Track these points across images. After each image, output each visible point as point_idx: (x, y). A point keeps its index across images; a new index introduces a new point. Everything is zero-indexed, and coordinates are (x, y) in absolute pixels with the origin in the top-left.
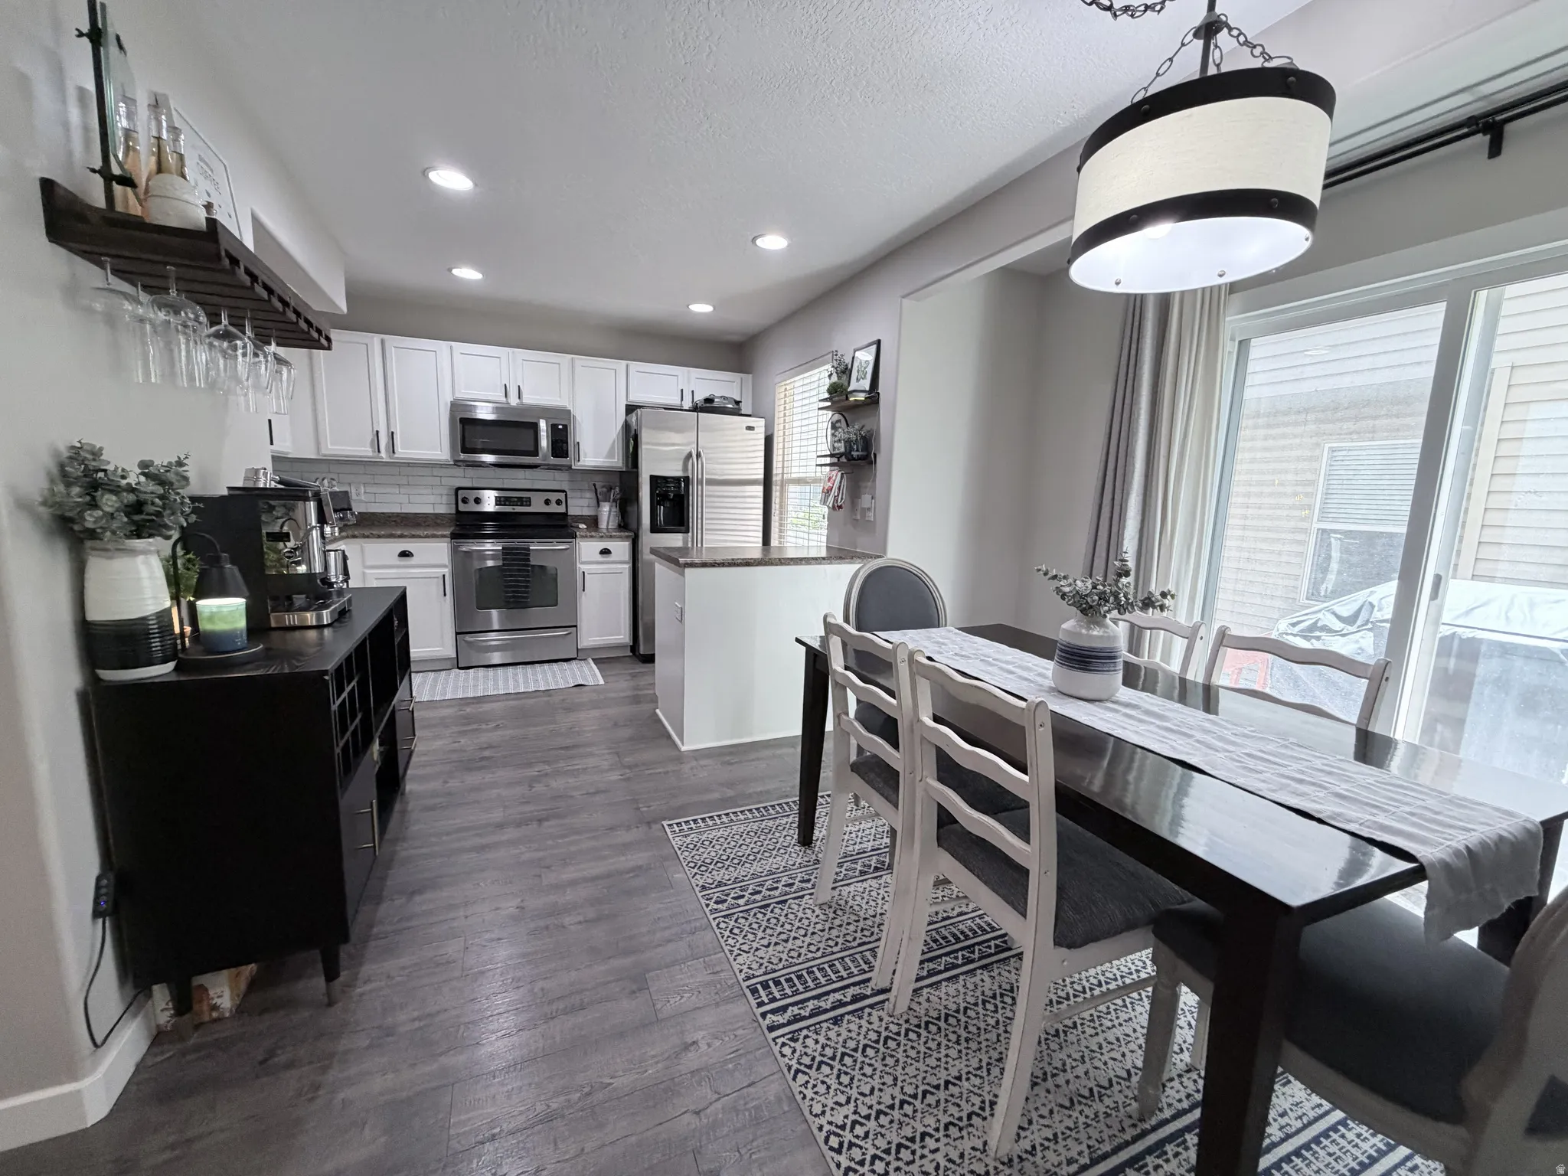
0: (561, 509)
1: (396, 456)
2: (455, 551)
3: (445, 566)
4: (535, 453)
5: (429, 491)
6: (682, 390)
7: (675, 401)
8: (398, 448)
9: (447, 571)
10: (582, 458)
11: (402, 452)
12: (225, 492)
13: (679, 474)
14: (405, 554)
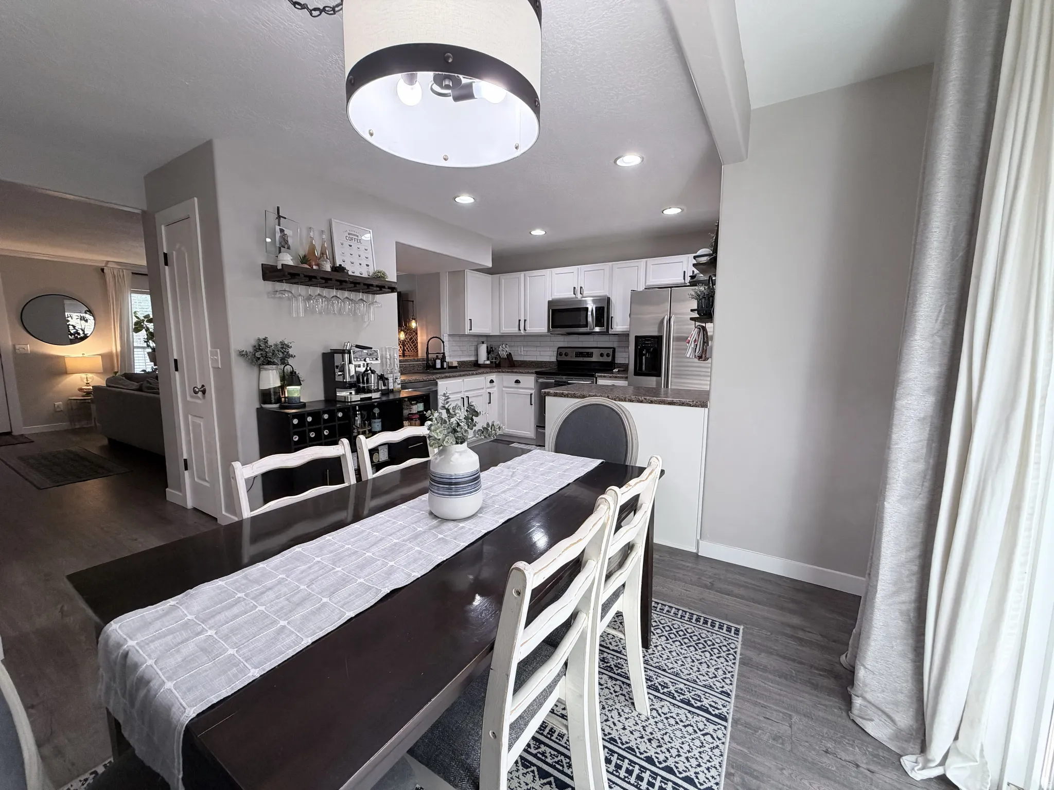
0: (609, 359)
1: (527, 332)
2: (537, 381)
3: (531, 389)
4: (586, 326)
5: (535, 349)
6: (684, 272)
7: (680, 280)
8: (528, 328)
9: (533, 392)
10: (614, 326)
11: (530, 330)
12: (330, 351)
13: (655, 334)
14: (517, 382)
